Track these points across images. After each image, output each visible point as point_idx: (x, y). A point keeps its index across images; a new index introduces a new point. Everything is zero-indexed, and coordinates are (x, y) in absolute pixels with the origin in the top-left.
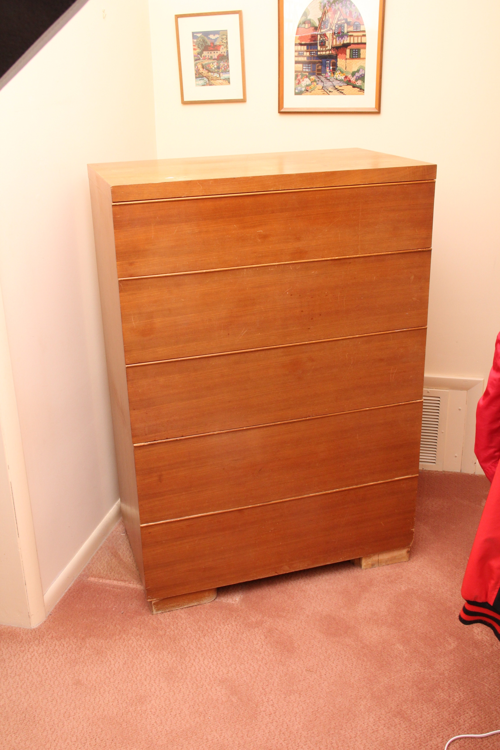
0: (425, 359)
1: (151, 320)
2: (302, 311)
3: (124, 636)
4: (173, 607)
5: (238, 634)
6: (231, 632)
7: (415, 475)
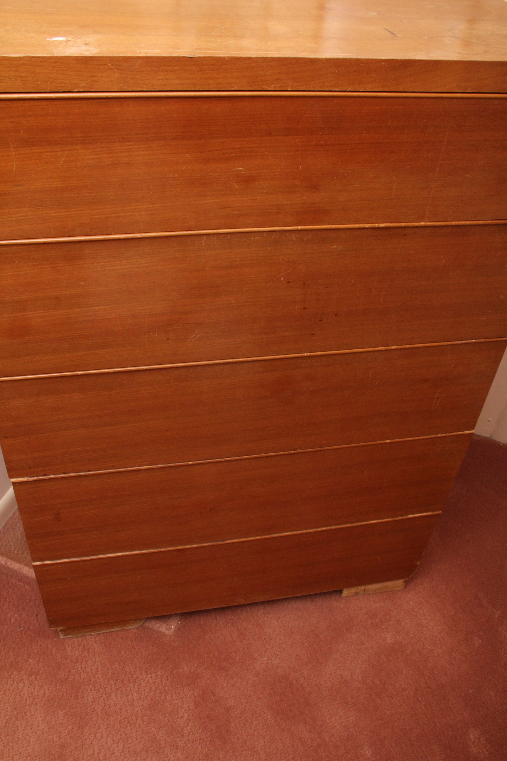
0: (494, 381)
1: (23, 314)
2: (305, 308)
3: (15, 673)
4: (88, 632)
5: (161, 693)
6: (154, 688)
7: (437, 512)
